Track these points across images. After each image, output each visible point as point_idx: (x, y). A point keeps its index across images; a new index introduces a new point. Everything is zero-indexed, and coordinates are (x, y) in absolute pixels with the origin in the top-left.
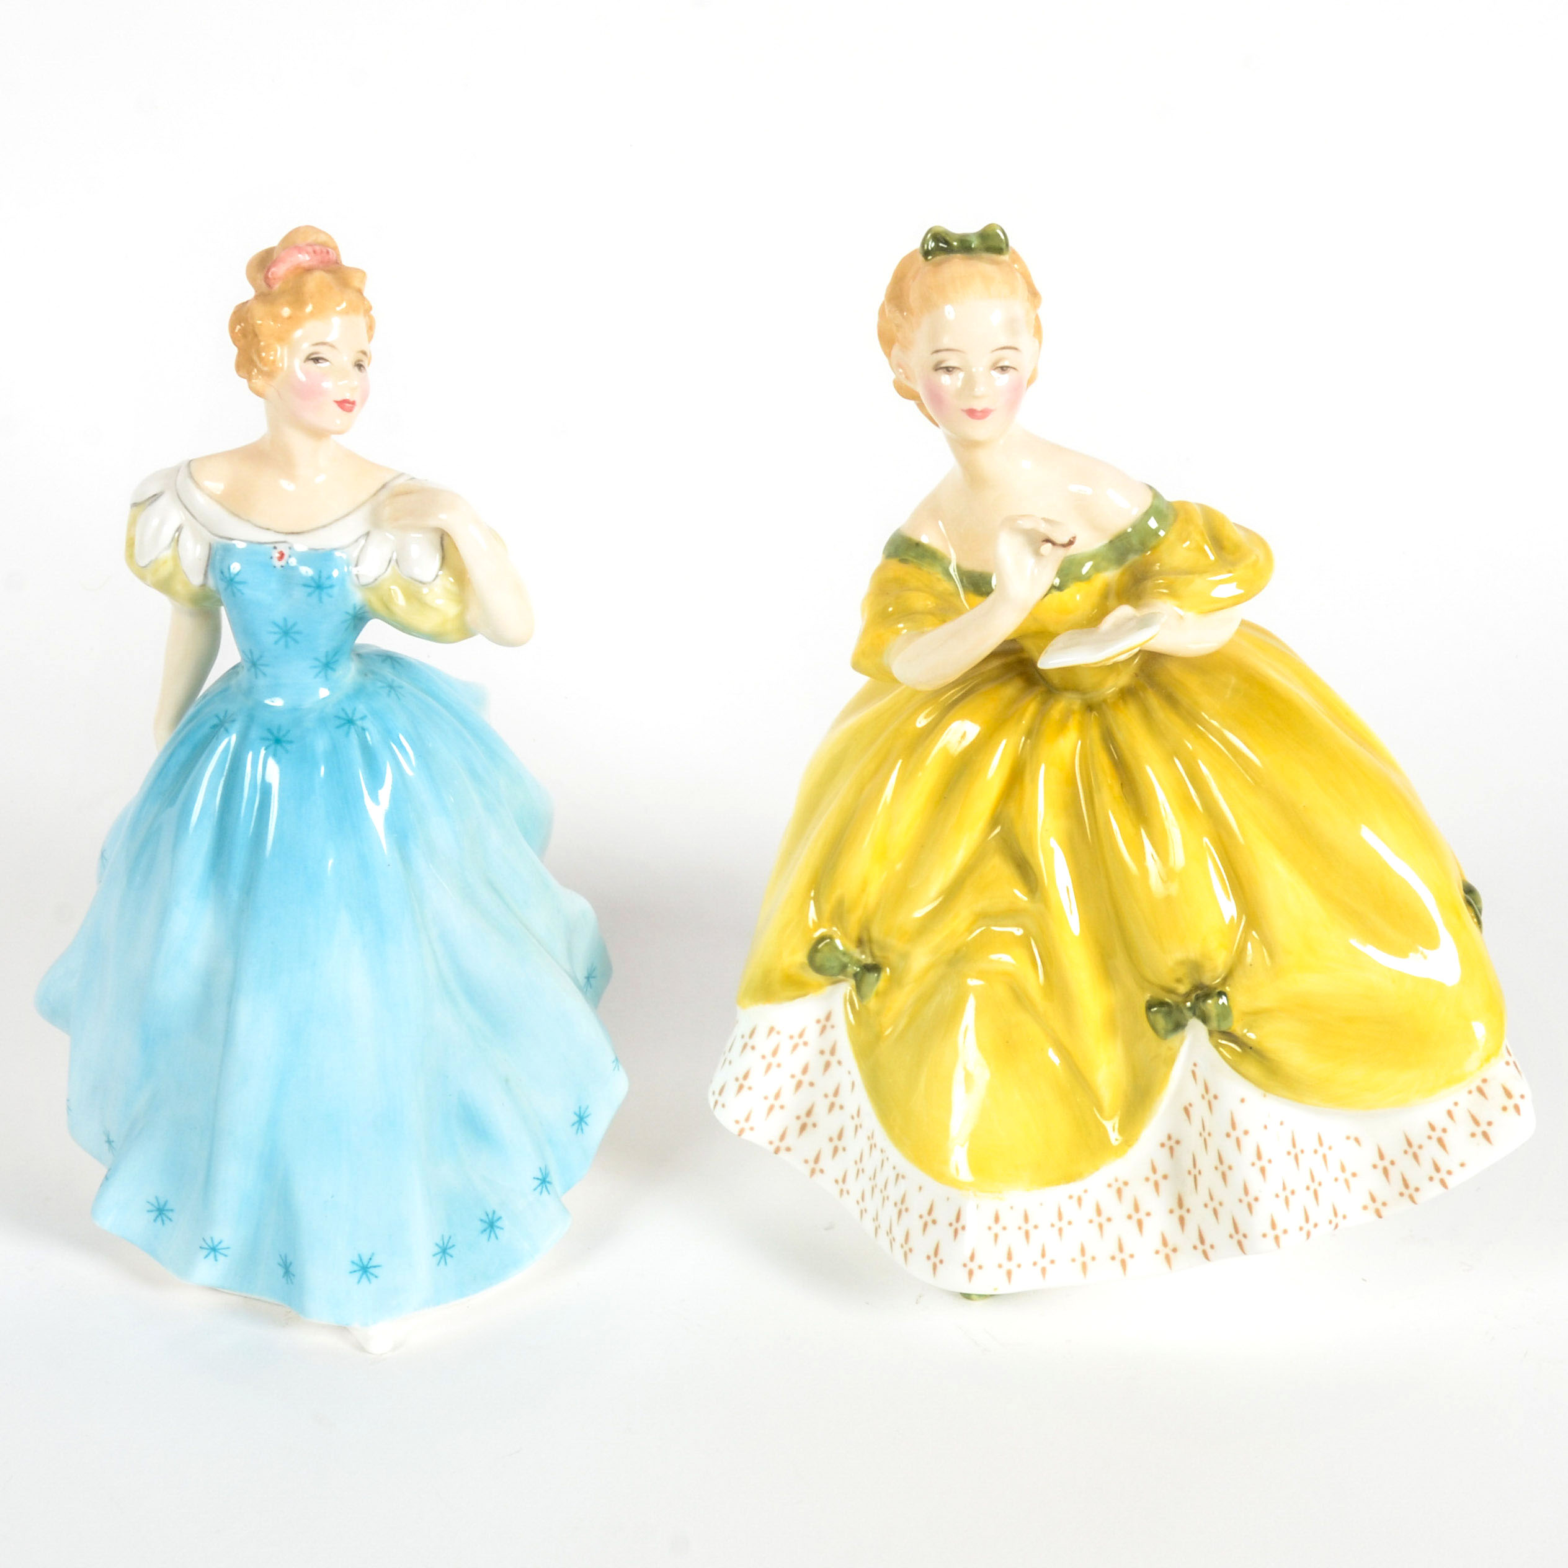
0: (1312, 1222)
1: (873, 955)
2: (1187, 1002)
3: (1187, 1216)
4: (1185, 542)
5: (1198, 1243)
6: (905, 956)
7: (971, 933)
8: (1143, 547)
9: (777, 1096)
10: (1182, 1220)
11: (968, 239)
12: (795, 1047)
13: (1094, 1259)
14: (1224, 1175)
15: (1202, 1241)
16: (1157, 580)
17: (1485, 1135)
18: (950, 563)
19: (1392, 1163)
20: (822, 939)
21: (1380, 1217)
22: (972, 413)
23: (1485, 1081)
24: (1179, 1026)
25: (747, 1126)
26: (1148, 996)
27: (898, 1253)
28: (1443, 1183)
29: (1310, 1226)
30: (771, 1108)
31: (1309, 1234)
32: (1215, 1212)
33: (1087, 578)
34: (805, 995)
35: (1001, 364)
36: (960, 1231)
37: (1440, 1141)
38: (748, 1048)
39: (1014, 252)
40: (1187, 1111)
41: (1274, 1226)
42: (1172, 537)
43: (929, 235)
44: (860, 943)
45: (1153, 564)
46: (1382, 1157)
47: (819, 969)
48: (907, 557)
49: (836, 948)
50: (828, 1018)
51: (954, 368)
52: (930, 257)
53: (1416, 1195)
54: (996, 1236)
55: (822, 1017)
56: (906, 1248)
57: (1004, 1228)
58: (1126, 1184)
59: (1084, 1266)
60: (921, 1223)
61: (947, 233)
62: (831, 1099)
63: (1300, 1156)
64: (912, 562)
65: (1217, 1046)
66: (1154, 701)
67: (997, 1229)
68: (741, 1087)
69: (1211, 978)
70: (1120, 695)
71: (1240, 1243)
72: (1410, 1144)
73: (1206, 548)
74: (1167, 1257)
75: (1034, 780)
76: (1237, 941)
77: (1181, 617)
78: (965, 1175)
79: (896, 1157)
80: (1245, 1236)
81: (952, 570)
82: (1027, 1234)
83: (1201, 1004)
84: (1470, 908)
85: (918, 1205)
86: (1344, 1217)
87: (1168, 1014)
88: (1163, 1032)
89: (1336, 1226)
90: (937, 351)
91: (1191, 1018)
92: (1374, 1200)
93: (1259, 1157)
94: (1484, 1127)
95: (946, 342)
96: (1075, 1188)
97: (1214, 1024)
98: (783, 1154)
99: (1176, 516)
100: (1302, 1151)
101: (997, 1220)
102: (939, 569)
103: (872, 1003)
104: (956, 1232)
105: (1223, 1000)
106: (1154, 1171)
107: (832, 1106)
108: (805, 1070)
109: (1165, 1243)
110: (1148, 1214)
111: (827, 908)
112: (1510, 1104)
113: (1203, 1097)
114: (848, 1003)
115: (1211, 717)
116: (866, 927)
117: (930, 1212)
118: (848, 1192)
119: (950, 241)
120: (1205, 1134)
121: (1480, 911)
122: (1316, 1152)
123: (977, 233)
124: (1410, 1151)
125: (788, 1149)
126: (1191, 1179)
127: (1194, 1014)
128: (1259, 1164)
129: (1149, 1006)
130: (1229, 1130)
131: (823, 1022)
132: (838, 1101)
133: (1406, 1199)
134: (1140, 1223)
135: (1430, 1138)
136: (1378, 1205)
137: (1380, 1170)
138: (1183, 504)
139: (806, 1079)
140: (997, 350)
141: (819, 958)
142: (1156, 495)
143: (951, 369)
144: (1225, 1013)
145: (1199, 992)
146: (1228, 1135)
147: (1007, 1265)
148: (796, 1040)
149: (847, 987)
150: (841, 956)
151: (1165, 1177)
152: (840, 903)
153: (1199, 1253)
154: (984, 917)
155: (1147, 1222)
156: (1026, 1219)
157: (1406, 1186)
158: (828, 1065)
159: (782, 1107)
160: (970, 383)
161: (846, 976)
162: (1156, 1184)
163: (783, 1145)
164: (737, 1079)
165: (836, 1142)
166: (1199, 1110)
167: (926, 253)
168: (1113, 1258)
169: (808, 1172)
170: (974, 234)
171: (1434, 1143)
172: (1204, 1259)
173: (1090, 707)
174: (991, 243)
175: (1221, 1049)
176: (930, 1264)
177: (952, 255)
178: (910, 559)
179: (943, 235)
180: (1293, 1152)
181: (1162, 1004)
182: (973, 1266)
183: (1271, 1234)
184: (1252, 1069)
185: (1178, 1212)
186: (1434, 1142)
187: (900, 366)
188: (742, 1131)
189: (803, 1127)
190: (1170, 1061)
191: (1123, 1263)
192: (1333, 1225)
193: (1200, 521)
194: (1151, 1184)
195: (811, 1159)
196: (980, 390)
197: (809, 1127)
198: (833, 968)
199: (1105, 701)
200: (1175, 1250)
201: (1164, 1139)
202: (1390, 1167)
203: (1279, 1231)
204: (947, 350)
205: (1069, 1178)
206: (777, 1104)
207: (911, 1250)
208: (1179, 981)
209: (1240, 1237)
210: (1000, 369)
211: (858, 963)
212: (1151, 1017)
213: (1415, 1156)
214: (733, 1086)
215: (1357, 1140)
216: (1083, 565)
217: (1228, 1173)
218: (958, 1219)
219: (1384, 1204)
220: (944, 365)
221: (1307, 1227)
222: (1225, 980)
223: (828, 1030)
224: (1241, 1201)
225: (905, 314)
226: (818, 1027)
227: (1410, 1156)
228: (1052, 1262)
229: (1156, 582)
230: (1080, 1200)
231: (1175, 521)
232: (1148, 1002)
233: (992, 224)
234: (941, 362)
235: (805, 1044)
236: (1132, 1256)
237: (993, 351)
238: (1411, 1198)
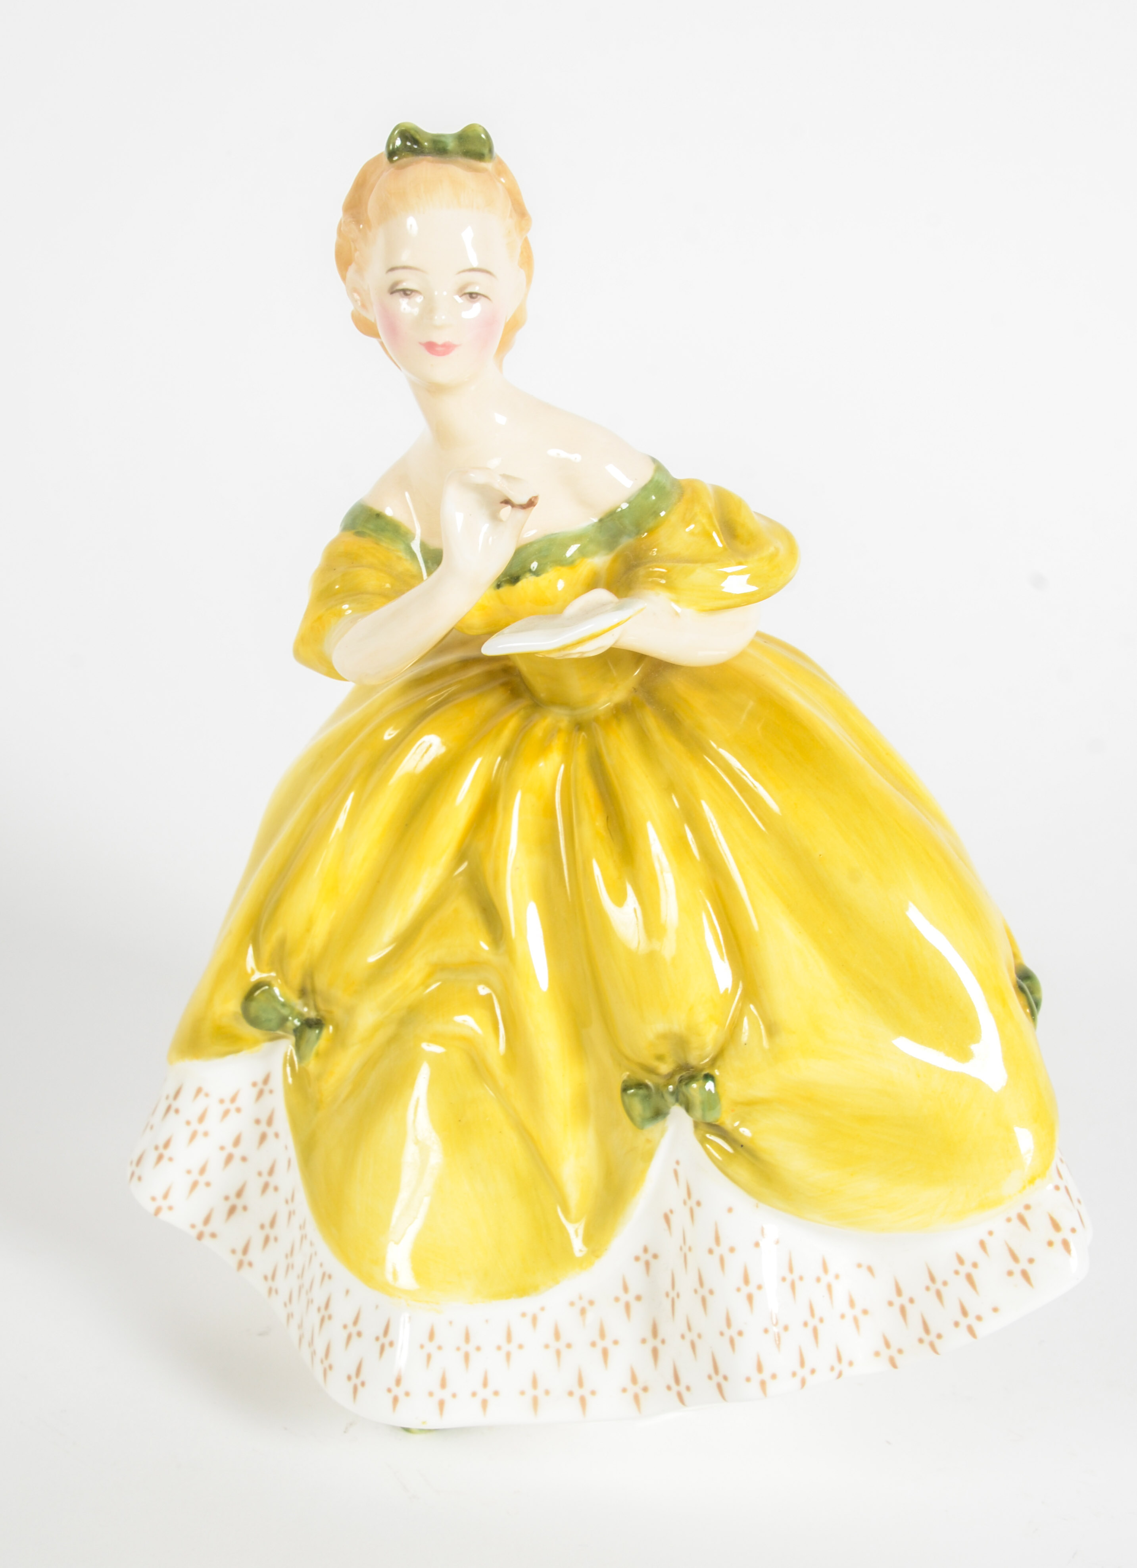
0: (808, 1366)
1: (317, 1009)
2: (670, 1085)
3: (662, 1349)
4: (688, 526)
5: (672, 1383)
6: (350, 1011)
7: (427, 987)
8: (638, 528)
9: (202, 1171)
10: (655, 1352)
11: (443, 139)
12: (226, 1113)
13: (547, 1392)
14: (704, 1300)
15: (677, 1380)
16: (652, 567)
17: (1025, 1274)
18: (413, 538)
19: (911, 1301)
20: (258, 986)
21: (894, 1365)
22: (431, 347)
23: (1027, 1207)
24: (659, 1114)
25: (164, 1204)
26: (625, 1075)
27: (318, 1370)
28: (971, 1330)
29: (805, 1372)
30: (195, 1184)
31: (803, 1382)
32: (693, 1345)
33: (570, 563)
34: (237, 1051)
35: (469, 290)
36: (387, 1347)
37: (969, 1278)
38: (172, 1112)
39: (501, 162)
40: (667, 1219)
41: (760, 1368)
42: (674, 518)
43: (396, 132)
44: (303, 993)
45: (650, 549)
46: (899, 1292)
47: (254, 1021)
48: (365, 530)
49: (274, 997)
50: (266, 1081)
51: (412, 291)
52: (396, 158)
53: (938, 1343)
54: (429, 1357)
55: (260, 1079)
56: (326, 1364)
57: (440, 1348)
58: (591, 1303)
59: (535, 1401)
60: (345, 1335)
61: (418, 131)
62: (265, 1177)
63: (798, 1284)
64: (370, 536)
65: (703, 1141)
66: (651, 721)
67: (431, 1347)
68: (160, 1158)
69: (697, 1057)
70: (614, 712)
71: (719, 1386)
72: (933, 1279)
73: (715, 535)
74: (636, 1398)
75: (508, 809)
76: (731, 1014)
77: (677, 614)
78: (406, 1280)
79: (326, 1254)
80: (725, 1378)
81: (416, 546)
82: (467, 1357)
83: (684, 1089)
84: (1022, 996)
85: (343, 1311)
86: (851, 1364)
87: (647, 1098)
88: (638, 1119)
89: (840, 1375)
90: (392, 269)
91: (673, 1105)
92: (888, 1345)
93: (746, 1281)
94: (1024, 1264)
95: (405, 258)
96: (530, 1304)
97: (698, 1113)
98: (207, 1241)
99: (682, 494)
100: (801, 1278)
101: (431, 1336)
102: (402, 546)
103: (312, 1065)
104: (382, 1348)
105: (710, 1085)
106: (626, 1289)
107: (266, 1186)
108: (237, 1142)
109: (634, 1380)
110: (616, 1342)
111: (267, 948)
112: (1057, 1238)
113: (685, 1203)
114: (288, 1065)
115: (719, 746)
116: (310, 974)
117: (355, 1322)
118: (277, 1292)
119: (420, 140)
120: (686, 1249)
121: (1038, 1004)
122: (818, 1280)
123: (454, 134)
124: (933, 1287)
125: (213, 1235)
126: (667, 1303)
127: (677, 1100)
128: (745, 1290)
129: (625, 1089)
130: (713, 1245)
131: (260, 1086)
132: (273, 1181)
133: (926, 1347)
134: (605, 1353)
135: (957, 1272)
136: (893, 1352)
137: (896, 1309)
138: (691, 483)
139: (238, 1152)
140: (464, 271)
141: (254, 1007)
142: (659, 468)
143: (409, 293)
144: (712, 1101)
145: (684, 1073)
146: (711, 1251)
147: (440, 1394)
148: (227, 1105)
149: (287, 1045)
150: (279, 1007)
151: (638, 1298)
152: (282, 943)
153: (673, 1395)
154: (439, 968)
155: (613, 1350)
156: (467, 1339)
157: (927, 1330)
158: (263, 1137)
159: (208, 1184)
160: (429, 310)
161: (285, 1031)
162: (627, 1306)
163: (208, 1230)
164: (157, 1148)
165: (267, 1230)
166: (680, 1218)
167: (392, 154)
168: (571, 1394)
169: (234, 1264)
170: (452, 135)
171: (962, 1280)
172: (679, 1403)
173: (579, 726)
174: (471, 147)
175: (708, 1146)
176: (350, 1386)
177: (421, 157)
178: (368, 531)
179: (412, 132)
180: (789, 1277)
181: (640, 1085)
182: (399, 1391)
183: (756, 1378)
184: (743, 1172)
185: (651, 1343)
186: (962, 1278)
187: (355, 290)
188: (158, 1211)
189: (232, 1210)
190: (648, 1156)
191: (583, 1400)
192: (836, 1373)
193: (711, 505)
194: (621, 1305)
195: (239, 1248)
196: (440, 318)
197: (239, 1210)
198: (270, 1020)
199: (596, 719)
200: (645, 1389)
201: (639, 1252)
202: (908, 1306)
203: (766, 1375)
204: (404, 268)
205: (522, 1291)
206: (202, 1180)
207: (331, 1367)
208: (660, 1058)
209: (719, 1379)
210: (468, 296)
211: (299, 1015)
212: (626, 1100)
213: (939, 1294)
214: (152, 1156)
215: (870, 1269)
216: (567, 547)
217: (709, 1298)
218: (386, 1332)
219: (900, 1351)
220: (400, 287)
221: (801, 1373)
222: (714, 1061)
223: (266, 1095)
224: (722, 1334)
225: (361, 226)
226: (255, 1091)
227: (932, 1294)
228: (496, 1393)
229: (651, 569)
230: (534, 1320)
231: (679, 500)
232: (624, 1082)
233: (471, 125)
234: (396, 283)
235: (238, 1110)
236: (593, 1393)
237: (459, 273)
238: (932, 1346)
